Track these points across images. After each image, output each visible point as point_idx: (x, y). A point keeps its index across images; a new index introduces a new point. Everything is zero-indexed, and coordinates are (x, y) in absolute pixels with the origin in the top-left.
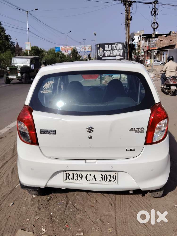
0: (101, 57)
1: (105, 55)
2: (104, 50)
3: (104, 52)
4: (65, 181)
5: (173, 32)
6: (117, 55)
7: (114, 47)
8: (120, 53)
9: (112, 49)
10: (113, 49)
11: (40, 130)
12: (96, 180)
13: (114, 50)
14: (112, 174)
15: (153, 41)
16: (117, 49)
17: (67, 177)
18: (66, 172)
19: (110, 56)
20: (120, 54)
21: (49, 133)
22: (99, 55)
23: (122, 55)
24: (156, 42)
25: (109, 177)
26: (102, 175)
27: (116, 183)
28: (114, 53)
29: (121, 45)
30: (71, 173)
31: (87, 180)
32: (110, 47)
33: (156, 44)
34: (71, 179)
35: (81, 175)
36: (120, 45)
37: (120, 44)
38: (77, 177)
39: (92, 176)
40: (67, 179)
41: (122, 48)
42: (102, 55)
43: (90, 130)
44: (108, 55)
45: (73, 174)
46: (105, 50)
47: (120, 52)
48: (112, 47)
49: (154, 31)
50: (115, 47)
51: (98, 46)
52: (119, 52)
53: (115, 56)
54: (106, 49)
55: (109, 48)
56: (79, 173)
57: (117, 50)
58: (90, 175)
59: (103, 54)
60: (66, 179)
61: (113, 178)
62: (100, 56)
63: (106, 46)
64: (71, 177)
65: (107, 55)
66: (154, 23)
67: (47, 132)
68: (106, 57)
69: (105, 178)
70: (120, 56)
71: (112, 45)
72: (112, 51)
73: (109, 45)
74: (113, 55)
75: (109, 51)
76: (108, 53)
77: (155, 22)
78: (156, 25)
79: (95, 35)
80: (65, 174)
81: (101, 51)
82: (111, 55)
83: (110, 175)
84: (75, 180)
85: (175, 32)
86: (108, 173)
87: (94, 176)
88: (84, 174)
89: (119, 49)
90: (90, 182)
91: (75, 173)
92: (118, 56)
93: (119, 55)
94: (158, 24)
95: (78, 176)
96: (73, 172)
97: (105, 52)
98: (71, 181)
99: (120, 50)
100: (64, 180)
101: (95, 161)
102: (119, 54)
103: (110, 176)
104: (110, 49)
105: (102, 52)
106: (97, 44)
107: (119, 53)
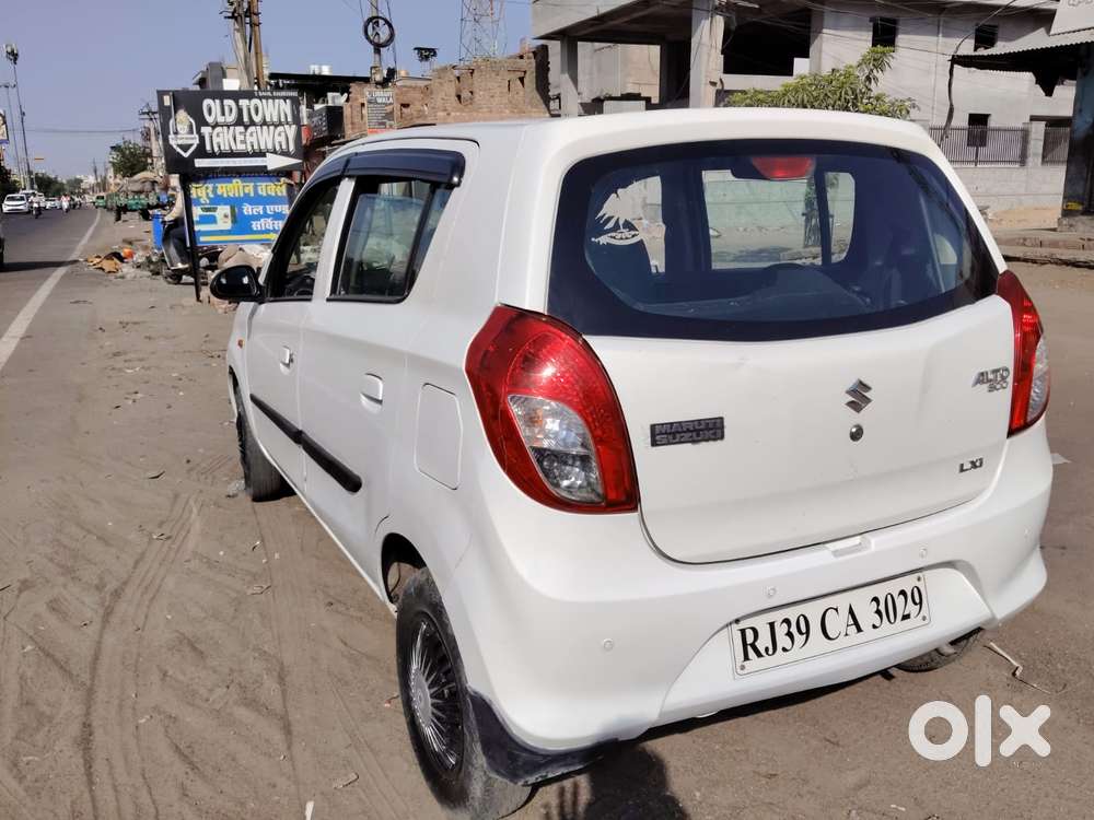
0: (186, 155)
1: (208, 148)
2: (201, 122)
3: (199, 132)
4: (743, 668)
5: (403, 73)
6: (270, 147)
7: (249, 110)
8: (283, 139)
9: (239, 122)
10: (246, 119)
11: (653, 427)
12: (859, 630)
13: (253, 123)
14: (908, 584)
15: (379, 101)
16: (268, 120)
17: (749, 648)
18: (743, 625)
19: (232, 154)
20: (284, 147)
21: (696, 438)
22: (175, 147)
23: (292, 148)
24: (391, 107)
25: (900, 601)
26: (876, 599)
27: (924, 618)
28: (254, 139)
29: (282, 101)
30: (761, 624)
31: (829, 639)
32: (231, 110)
33: (392, 112)
34: (767, 649)
35: (802, 620)
36: (277, 101)
37: (279, 98)
38: (790, 634)
39: (844, 612)
40: (750, 657)
41: (290, 119)
42: (191, 145)
43: (859, 396)
44: (225, 148)
45: (772, 625)
46: (207, 124)
47: (283, 134)
48: (240, 111)
49: (377, 56)
50: (257, 113)
51: (167, 101)
52: (280, 135)
53: (262, 154)
54: (210, 119)
55: (223, 114)
56: (792, 614)
57: (268, 126)
58: (836, 610)
59: (196, 142)
60: (746, 658)
61: (916, 604)
62: (179, 150)
63: (207, 102)
64: (764, 642)
65: (216, 149)
66: (374, 20)
67: (688, 431)
68: (213, 155)
69: (885, 610)
70: (285, 154)
71: (237, 103)
72: (241, 129)
73: (222, 102)
74: (250, 149)
75: (228, 126)
76: (222, 139)
77: (378, 17)
78: (384, 33)
79: (15, 59)
80: (739, 634)
81: (186, 129)
82: (241, 147)
83: (903, 593)
84: (784, 650)
85: (407, 73)
86: (894, 587)
87: (851, 612)
88: (813, 612)
89: (275, 119)
90: (842, 642)
91: (778, 616)
92: (275, 152)
93: (278, 148)
94: (390, 26)
95: (794, 630)
96: (771, 617)
97: (205, 130)
98: (767, 661)
99: (280, 129)
100: (739, 664)
101: (857, 540)
102: (281, 146)
103: (902, 597)
104: (231, 118)
105: (191, 132)
106: (161, 94)
107: (277, 139)
